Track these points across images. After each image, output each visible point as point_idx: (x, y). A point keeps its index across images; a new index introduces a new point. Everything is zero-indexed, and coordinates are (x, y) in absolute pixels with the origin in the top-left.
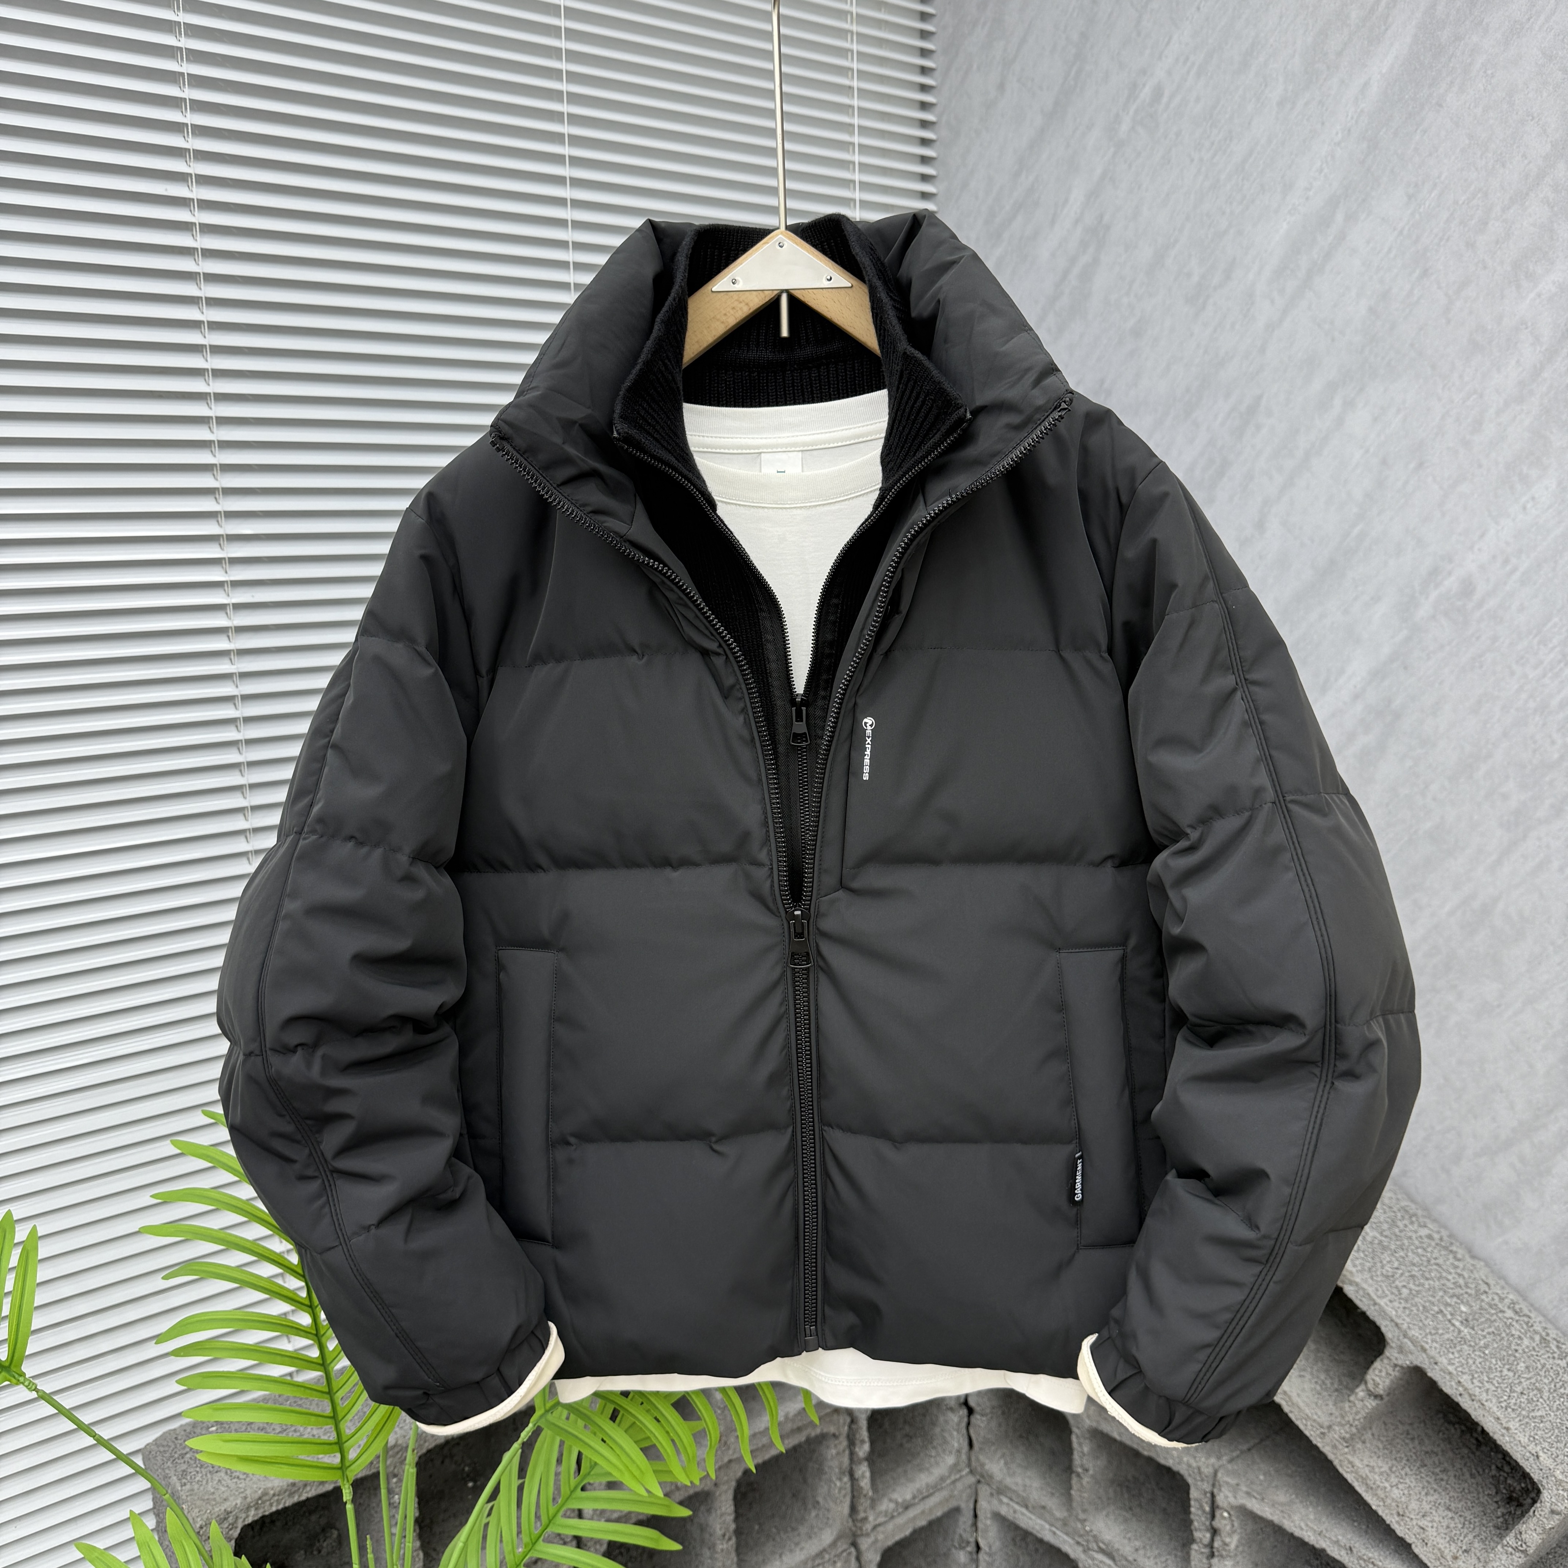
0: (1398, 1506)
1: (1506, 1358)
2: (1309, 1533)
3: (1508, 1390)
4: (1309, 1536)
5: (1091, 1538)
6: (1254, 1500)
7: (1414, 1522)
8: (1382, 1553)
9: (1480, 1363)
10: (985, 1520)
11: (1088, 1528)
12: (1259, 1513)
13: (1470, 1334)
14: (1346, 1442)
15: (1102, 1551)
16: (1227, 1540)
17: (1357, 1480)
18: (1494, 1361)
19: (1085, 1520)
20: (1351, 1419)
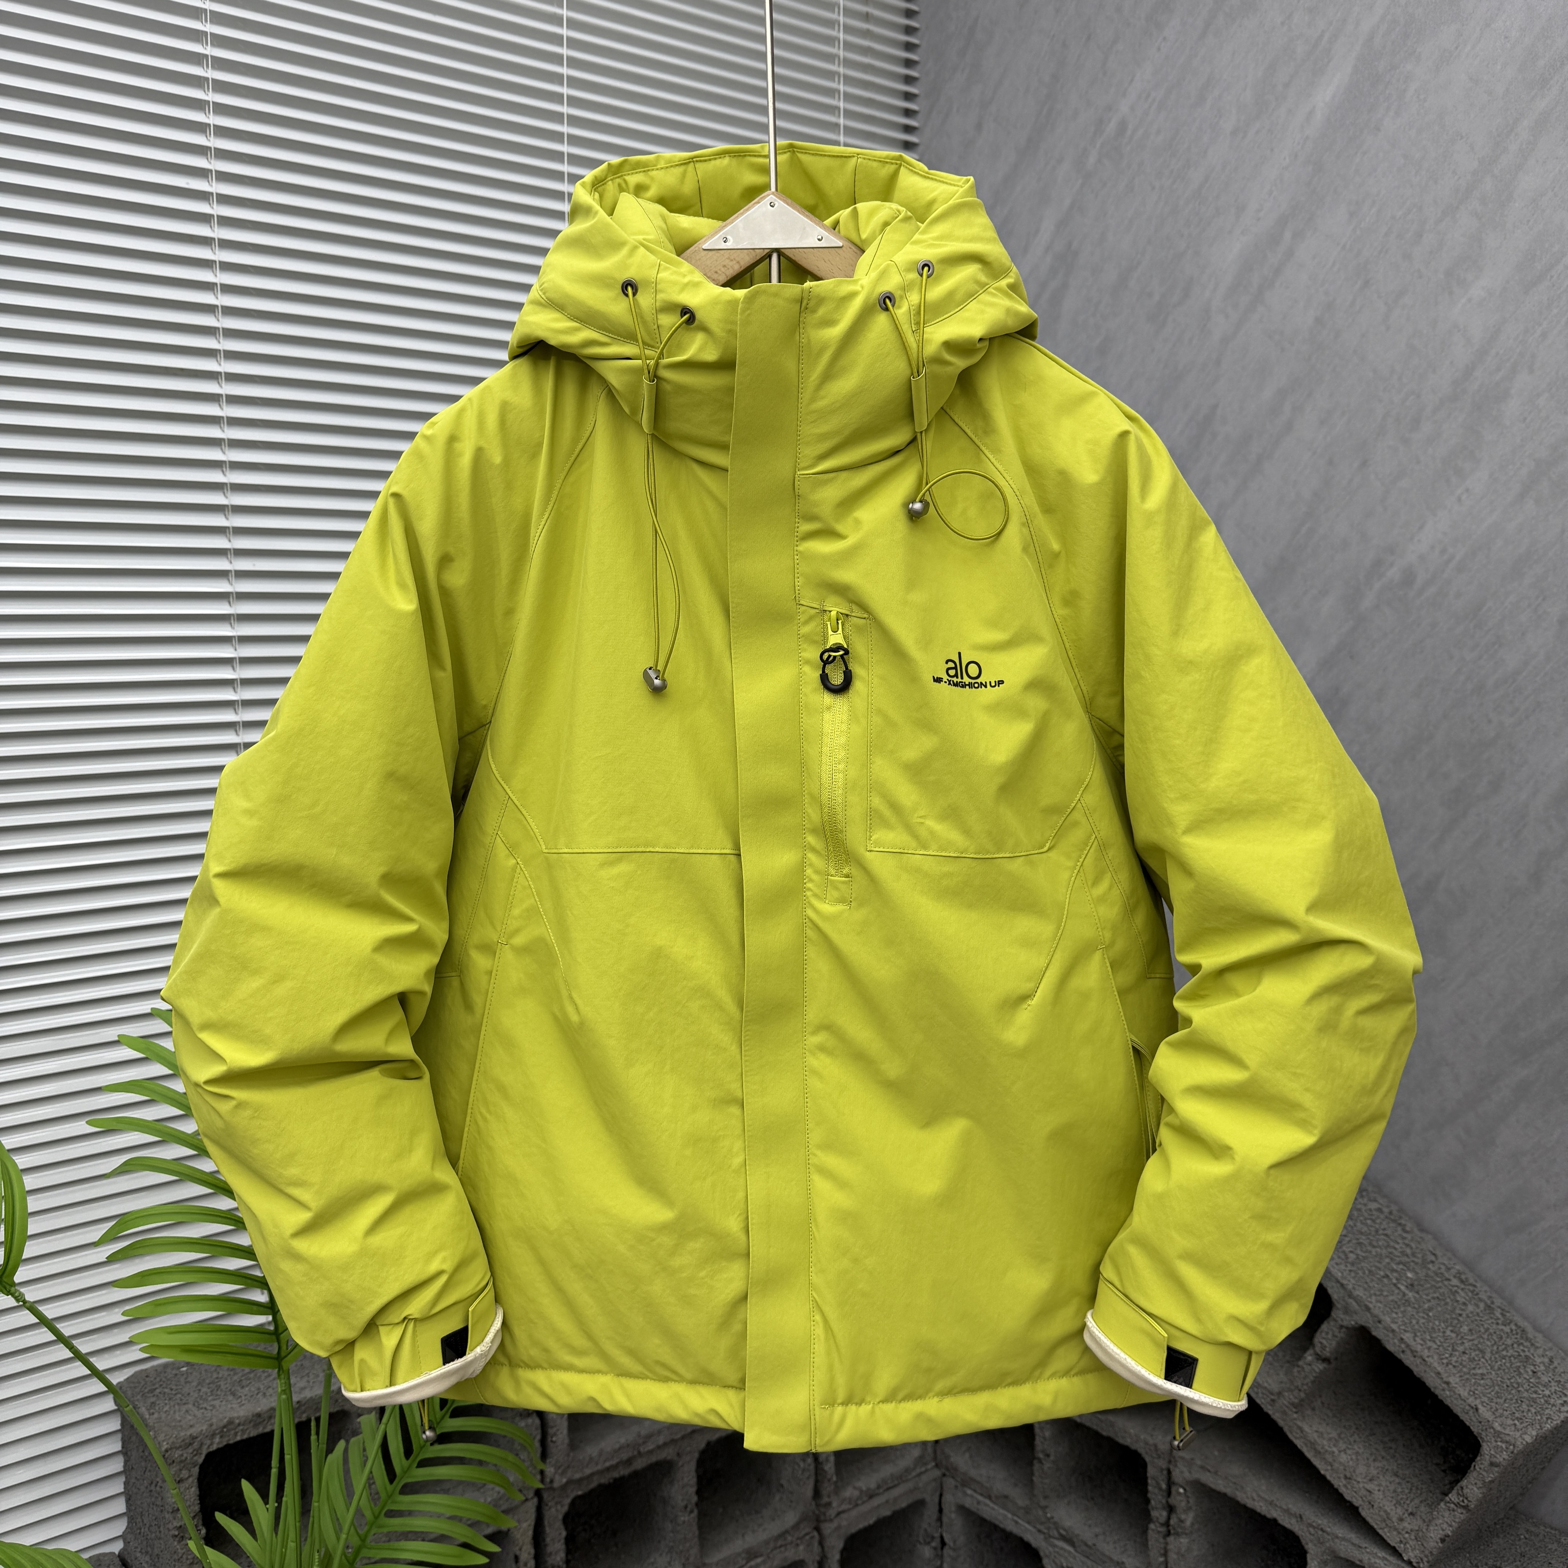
0: (1345, 1470)
1: (1449, 1321)
2: (1261, 1504)
3: (1450, 1349)
4: (1261, 1507)
5: (1051, 1525)
6: (1208, 1474)
7: (1361, 1485)
8: (1331, 1520)
9: (1424, 1324)
10: (951, 1515)
11: (1049, 1515)
12: (1213, 1486)
13: (1415, 1297)
14: (1295, 1408)
15: (1063, 1538)
16: (1183, 1517)
17: (1306, 1445)
18: (1437, 1323)
19: (1046, 1507)
20: (1299, 1384)
